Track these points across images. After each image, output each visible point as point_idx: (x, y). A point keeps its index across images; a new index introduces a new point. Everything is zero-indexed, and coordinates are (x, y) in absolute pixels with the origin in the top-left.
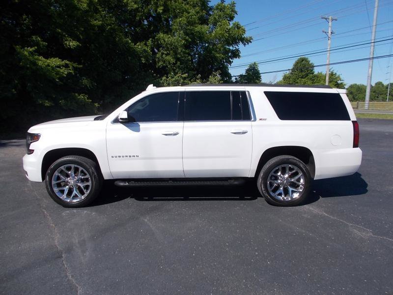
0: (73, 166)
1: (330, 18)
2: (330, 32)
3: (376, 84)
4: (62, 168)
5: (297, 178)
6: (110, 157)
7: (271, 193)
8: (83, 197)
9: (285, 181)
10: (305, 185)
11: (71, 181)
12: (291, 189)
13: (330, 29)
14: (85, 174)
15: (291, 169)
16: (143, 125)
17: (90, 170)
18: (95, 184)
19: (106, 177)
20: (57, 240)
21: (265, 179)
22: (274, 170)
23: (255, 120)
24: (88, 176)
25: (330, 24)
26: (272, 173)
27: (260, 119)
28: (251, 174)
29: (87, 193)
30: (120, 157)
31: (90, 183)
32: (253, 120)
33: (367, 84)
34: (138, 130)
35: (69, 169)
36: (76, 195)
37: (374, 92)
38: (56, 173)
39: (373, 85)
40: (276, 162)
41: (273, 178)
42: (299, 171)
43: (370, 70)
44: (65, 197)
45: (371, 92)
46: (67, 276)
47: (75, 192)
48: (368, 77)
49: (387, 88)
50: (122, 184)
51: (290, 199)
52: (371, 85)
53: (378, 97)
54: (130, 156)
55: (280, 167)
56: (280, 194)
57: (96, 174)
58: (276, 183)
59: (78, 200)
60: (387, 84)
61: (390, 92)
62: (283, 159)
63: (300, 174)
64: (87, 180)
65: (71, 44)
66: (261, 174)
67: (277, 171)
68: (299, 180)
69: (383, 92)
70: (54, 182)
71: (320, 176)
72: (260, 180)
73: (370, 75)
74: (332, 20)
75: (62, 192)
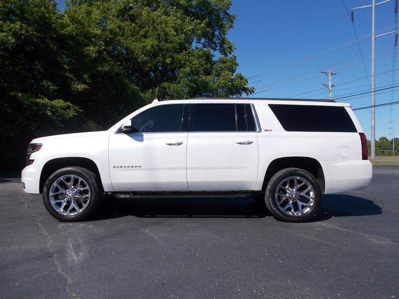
0: (72, 176)
1: (330, 72)
2: (330, 85)
3: (380, 139)
4: (61, 178)
5: (306, 191)
6: (111, 167)
7: (280, 207)
8: (81, 211)
9: (294, 195)
10: (315, 199)
11: (70, 193)
12: (300, 204)
13: (330, 82)
14: (85, 186)
15: (299, 182)
16: (146, 136)
17: (90, 181)
18: (95, 196)
19: (106, 188)
20: (50, 244)
21: (273, 191)
22: (282, 182)
23: (260, 131)
24: (87, 187)
25: (330, 78)
26: (280, 185)
27: (266, 130)
28: (258, 187)
29: (85, 206)
30: (121, 167)
31: (89, 195)
32: (258, 130)
33: (371, 139)
34: (142, 140)
35: (68, 180)
36: (74, 208)
37: (379, 147)
38: (55, 184)
39: (378, 140)
40: (284, 174)
41: (281, 192)
42: (308, 183)
43: (373, 121)
44: (62, 210)
45: (375, 147)
46: (56, 270)
47: (73, 205)
48: (372, 127)
49: (392, 143)
50: (122, 196)
51: (300, 214)
52: (375, 140)
53: (383, 152)
54: (132, 167)
55: (288, 179)
56: (289, 209)
57: (96, 185)
58: (284, 197)
59: (76, 213)
60: (392, 139)
61: (395, 147)
62: (291, 171)
63: (310, 187)
64: (86, 192)
65: (79, 87)
66: (269, 187)
67: (285, 184)
68: (308, 194)
69: (388, 147)
70: (51, 194)
71: (331, 189)
72: (267, 193)
73: (373, 126)
74: (332, 74)
75: (59, 205)
